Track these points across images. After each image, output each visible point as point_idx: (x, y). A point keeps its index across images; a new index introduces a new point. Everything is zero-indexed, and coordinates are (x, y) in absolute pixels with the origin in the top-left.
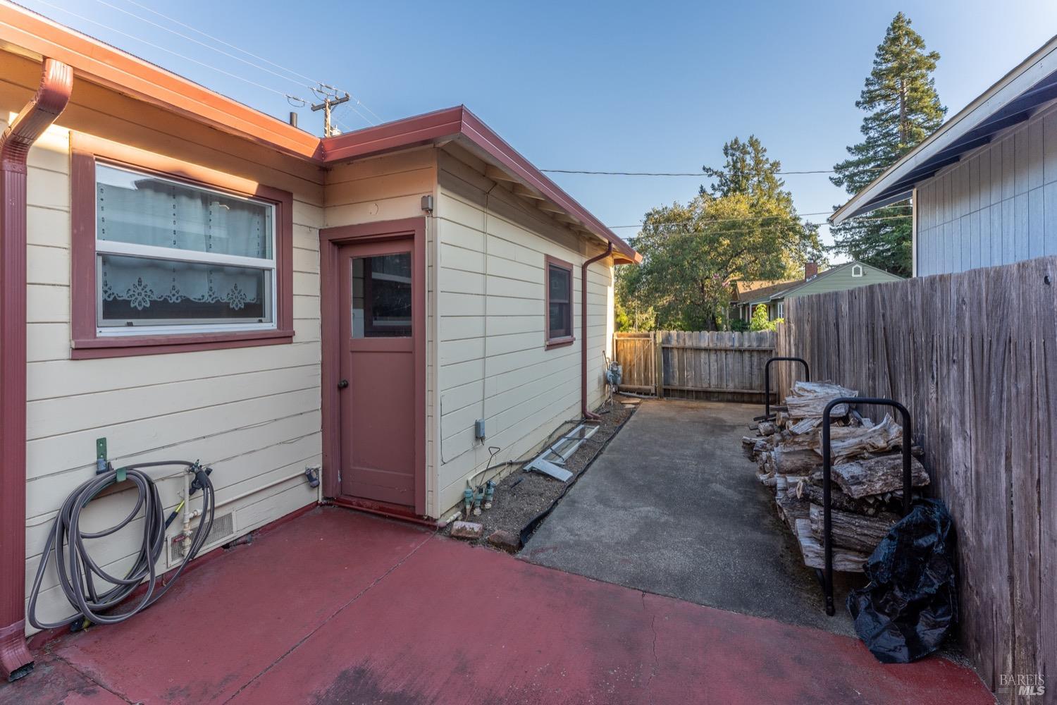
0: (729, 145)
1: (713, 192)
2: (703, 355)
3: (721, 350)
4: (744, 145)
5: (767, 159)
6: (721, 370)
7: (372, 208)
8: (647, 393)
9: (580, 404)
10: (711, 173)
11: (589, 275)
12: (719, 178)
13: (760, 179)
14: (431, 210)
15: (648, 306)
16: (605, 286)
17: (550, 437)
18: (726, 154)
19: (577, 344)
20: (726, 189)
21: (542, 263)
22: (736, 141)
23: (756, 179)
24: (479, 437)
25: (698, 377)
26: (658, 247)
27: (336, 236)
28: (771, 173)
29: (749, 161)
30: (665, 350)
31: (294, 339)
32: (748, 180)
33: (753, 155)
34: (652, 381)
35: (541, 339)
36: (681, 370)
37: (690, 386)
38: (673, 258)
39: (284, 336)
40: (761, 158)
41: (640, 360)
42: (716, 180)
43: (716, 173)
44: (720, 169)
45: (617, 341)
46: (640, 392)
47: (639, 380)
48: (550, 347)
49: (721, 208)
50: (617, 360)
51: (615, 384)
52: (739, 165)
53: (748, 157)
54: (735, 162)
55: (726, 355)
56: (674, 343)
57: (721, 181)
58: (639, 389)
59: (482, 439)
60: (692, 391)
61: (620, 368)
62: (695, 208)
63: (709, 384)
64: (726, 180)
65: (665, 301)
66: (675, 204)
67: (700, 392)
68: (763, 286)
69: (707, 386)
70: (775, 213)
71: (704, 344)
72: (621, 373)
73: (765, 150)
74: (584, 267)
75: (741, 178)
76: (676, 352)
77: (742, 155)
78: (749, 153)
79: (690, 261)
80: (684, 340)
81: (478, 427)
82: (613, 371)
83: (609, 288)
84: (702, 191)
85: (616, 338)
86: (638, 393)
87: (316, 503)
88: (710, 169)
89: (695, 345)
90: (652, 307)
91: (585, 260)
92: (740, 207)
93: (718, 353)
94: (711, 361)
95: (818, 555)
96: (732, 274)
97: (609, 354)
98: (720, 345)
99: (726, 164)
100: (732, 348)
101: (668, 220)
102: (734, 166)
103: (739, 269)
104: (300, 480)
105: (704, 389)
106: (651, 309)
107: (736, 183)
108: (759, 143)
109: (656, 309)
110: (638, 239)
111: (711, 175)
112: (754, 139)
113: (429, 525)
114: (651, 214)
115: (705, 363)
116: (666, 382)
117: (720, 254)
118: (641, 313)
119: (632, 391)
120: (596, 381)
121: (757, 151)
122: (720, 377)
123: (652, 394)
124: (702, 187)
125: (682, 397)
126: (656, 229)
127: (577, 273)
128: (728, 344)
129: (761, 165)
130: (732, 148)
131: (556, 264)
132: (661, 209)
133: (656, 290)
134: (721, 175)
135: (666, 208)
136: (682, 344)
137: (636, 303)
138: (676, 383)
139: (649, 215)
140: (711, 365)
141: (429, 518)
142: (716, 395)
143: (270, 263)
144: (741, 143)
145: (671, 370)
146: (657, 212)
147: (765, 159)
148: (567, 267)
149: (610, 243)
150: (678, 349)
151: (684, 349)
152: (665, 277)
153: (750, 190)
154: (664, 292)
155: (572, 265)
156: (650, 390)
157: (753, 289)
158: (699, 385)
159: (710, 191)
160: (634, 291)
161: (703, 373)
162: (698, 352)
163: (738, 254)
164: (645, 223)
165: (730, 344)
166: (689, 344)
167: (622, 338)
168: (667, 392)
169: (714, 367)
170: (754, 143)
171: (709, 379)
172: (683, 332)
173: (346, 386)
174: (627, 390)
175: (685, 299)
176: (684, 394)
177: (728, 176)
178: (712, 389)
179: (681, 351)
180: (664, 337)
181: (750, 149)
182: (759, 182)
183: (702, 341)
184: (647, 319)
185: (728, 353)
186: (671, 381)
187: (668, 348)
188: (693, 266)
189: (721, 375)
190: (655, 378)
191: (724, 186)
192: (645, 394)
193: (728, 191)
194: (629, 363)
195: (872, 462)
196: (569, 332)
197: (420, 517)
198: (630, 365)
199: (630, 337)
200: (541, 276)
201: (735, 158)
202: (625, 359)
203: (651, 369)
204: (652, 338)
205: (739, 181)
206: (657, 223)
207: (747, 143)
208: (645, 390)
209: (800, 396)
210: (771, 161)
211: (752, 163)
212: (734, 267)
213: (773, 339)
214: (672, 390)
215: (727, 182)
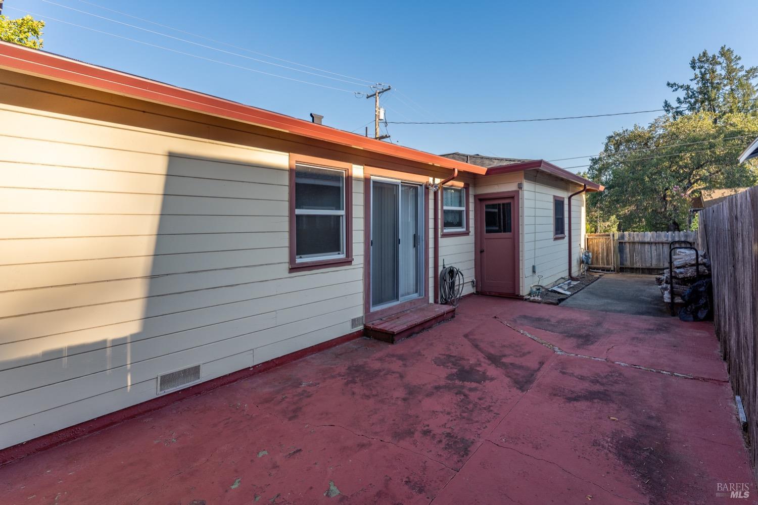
0: (696, 59)
1: (678, 105)
2: (647, 246)
3: (659, 243)
4: (714, 56)
5: (742, 67)
6: (659, 255)
7: (496, 187)
8: (608, 270)
9: (568, 271)
10: (677, 87)
11: (572, 201)
12: (686, 91)
13: (733, 87)
14: (522, 188)
15: (611, 215)
16: (580, 207)
17: (556, 282)
18: (694, 67)
19: (567, 239)
20: (693, 101)
21: (552, 199)
22: (705, 54)
23: (728, 88)
24: (534, 271)
25: (643, 259)
26: (619, 164)
27: (480, 197)
28: (747, 79)
29: (720, 71)
30: (621, 244)
31: (470, 234)
32: (718, 90)
33: (724, 65)
34: (611, 263)
35: (551, 235)
36: (632, 256)
37: (638, 265)
38: (633, 174)
39: (467, 233)
40: (734, 67)
41: (604, 249)
42: (682, 94)
43: (682, 87)
44: (686, 82)
45: (587, 239)
46: (603, 269)
47: (603, 263)
48: (556, 239)
49: (682, 127)
50: (588, 249)
51: (587, 263)
52: (708, 76)
53: (718, 68)
54: (703, 75)
55: (663, 246)
56: (626, 239)
57: (687, 94)
58: (603, 267)
59: (535, 272)
60: (639, 268)
61: (590, 254)
62: (655, 128)
63: (651, 264)
64: (693, 92)
65: (626, 211)
66: (635, 126)
67: (645, 269)
68: (725, 195)
69: (650, 265)
70: (740, 126)
71: (647, 240)
72: (591, 257)
73: (739, 58)
74: (570, 198)
75: (710, 89)
76: (628, 245)
77: (711, 66)
78: (720, 64)
79: (650, 175)
80: (634, 237)
81: (534, 267)
82: (586, 256)
83: (582, 207)
84: (667, 106)
85: (587, 237)
86: (602, 270)
87: (474, 293)
88: (675, 84)
89: (641, 240)
90: (614, 216)
91: (570, 194)
92: (705, 122)
93: (657, 245)
94: (653, 250)
95: (669, 298)
96: (695, 184)
97: (583, 246)
98: (658, 240)
99: (693, 77)
100: (667, 242)
101: (629, 141)
102: (703, 78)
103: (703, 179)
104: (470, 283)
105: (647, 267)
106: (613, 218)
107: (705, 94)
108: (732, 52)
109: (617, 216)
110: (600, 159)
111: (676, 90)
112: (726, 49)
113: (521, 298)
114: (612, 137)
115: (648, 251)
116: (622, 263)
117: (681, 167)
118: (604, 221)
119: (598, 269)
120: (576, 261)
121: (729, 60)
122: (659, 260)
123: (612, 271)
124: (666, 102)
125: (633, 272)
126: (617, 149)
127: (566, 202)
128: (664, 240)
129: (734, 74)
130: (702, 62)
131: (558, 199)
132: (621, 131)
133: (617, 201)
134: (688, 88)
135: (627, 130)
136: (632, 240)
137: (598, 213)
138: (628, 264)
139: (610, 138)
140: (653, 252)
141: (521, 296)
142: (656, 271)
143: (463, 209)
144: (710, 55)
145: (625, 256)
146: (618, 135)
147: (738, 67)
148: (562, 200)
149: (585, 185)
150: (629, 243)
151: (634, 243)
152: (626, 191)
153: (721, 100)
154: (625, 204)
155: (564, 198)
156: (610, 268)
157: (714, 198)
158: (644, 265)
159: (674, 104)
160: (596, 203)
161: (646, 257)
162: (643, 245)
163: (700, 166)
164: (607, 144)
165: (666, 239)
166: (636, 239)
167: (591, 237)
168: (622, 269)
169: (654, 253)
170: (725, 53)
171: (651, 261)
172: (633, 232)
173: (483, 251)
174: (594, 268)
175: (646, 209)
176: (633, 270)
177: (695, 89)
178: (654, 266)
179: (631, 244)
180: (620, 236)
181: (721, 60)
182: (732, 90)
183: (646, 237)
184: (608, 226)
185: (664, 244)
186: (625, 263)
187: (622, 242)
188: (652, 181)
189: (659, 258)
190: (614, 261)
191: (691, 98)
192: (607, 271)
193: (695, 103)
194: (596, 252)
195: (688, 268)
196: (563, 232)
197: (518, 295)
198: (597, 253)
199: (596, 236)
200: (551, 206)
201: (703, 70)
202: (593, 250)
203: (611, 256)
204: (612, 237)
205: (708, 92)
206: (618, 145)
207: (717, 54)
208: (607, 268)
209: (679, 255)
210: (747, 68)
211: (723, 73)
212: (698, 177)
213: (695, 235)
214: (626, 268)
215: (694, 94)
